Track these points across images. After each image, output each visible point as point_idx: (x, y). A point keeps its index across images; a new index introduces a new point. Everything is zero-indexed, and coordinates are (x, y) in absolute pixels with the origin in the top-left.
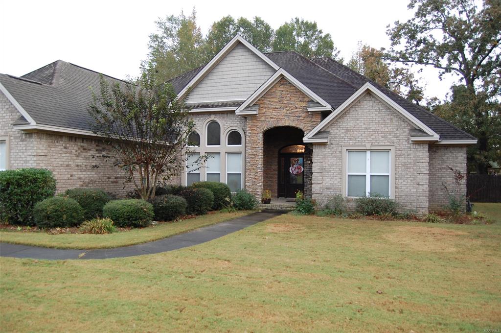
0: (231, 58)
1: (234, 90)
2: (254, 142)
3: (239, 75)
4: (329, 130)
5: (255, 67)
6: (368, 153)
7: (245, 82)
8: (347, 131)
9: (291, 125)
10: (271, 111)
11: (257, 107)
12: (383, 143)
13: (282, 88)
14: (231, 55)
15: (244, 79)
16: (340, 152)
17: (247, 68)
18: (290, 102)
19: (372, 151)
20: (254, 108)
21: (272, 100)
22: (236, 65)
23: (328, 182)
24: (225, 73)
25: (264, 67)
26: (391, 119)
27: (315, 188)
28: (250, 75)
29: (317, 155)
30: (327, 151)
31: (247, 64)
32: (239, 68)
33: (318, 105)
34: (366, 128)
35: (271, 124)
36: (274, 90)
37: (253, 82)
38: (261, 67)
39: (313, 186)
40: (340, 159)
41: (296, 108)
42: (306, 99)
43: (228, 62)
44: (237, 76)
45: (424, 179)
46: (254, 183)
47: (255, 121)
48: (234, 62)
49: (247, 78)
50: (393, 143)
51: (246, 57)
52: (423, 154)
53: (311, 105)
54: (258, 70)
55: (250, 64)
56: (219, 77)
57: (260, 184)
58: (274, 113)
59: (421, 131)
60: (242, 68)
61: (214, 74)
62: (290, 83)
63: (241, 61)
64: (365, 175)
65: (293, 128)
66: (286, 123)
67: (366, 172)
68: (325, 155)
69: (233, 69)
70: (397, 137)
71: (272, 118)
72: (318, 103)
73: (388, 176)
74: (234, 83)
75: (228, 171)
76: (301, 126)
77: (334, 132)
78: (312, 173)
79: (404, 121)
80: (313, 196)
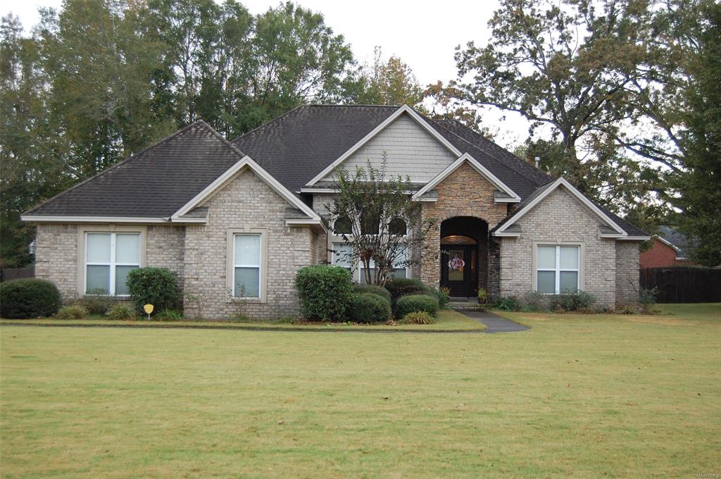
0: (392, 130)
3: (404, 152)
4: (518, 223)
5: (424, 144)
6: (558, 249)
7: (411, 161)
9: (474, 215)
10: (451, 198)
11: (436, 194)
12: (574, 239)
13: (463, 174)
14: (393, 127)
15: (410, 157)
16: (531, 247)
17: (414, 144)
18: (473, 190)
19: (561, 246)
20: (433, 195)
21: (452, 186)
22: (399, 139)
23: (518, 278)
24: (384, 147)
26: (581, 215)
27: (505, 284)
28: (417, 153)
29: (506, 251)
30: (517, 246)
31: (413, 139)
32: (404, 144)
33: (505, 196)
34: (557, 223)
35: (453, 213)
36: (455, 175)
37: (421, 161)
38: (431, 145)
39: (503, 282)
40: (531, 254)
41: (480, 197)
42: (491, 188)
43: (390, 135)
44: (401, 152)
45: (611, 275)
46: (430, 280)
47: (431, 209)
48: (396, 135)
49: (413, 157)
50: (583, 238)
51: (412, 131)
52: (610, 250)
53: (499, 195)
54: (427, 149)
55: (417, 140)
57: (438, 281)
58: (455, 201)
59: (609, 227)
60: (407, 144)
61: (372, 148)
62: (473, 169)
63: (406, 135)
64: (555, 272)
65: (476, 218)
66: (468, 213)
67: (555, 268)
68: (515, 249)
69: (396, 143)
70: (587, 233)
71: (453, 207)
72: (505, 193)
73: (577, 272)
74: (397, 161)
76: (485, 217)
77: (524, 225)
78: (498, 269)
79: (593, 217)
80: (502, 293)
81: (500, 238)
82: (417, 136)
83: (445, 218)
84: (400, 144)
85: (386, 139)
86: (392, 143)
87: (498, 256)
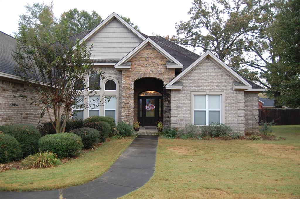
0: (108, 29)
1: (110, 51)
2: (128, 88)
3: (114, 41)
4: (182, 81)
5: (126, 36)
6: (207, 97)
7: (118, 46)
8: (194, 82)
9: (154, 77)
10: (140, 66)
11: (130, 64)
12: (217, 90)
13: (148, 51)
14: (108, 26)
15: (117, 44)
16: (190, 96)
17: (120, 36)
18: (153, 61)
19: (209, 95)
20: (128, 64)
21: (141, 59)
22: (112, 34)
23: (181, 115)
24: (103, 39)
25: (132, 36)
26: (222, 75)
27: (173, 120)
28: (122, 41)
29: (174, 97)
30: (181, 95)
31: (120, 34)
32: (114, 36)
33: (173, 64)
34: (206, 80)
35: (141, 75)
36: (142, 52)
37: (125, 46)
38: (131, 36)
39: (171, 118)
40: (190, 100)
41: (158, 65)
42: (165, 60)
43: (106, 31)
44: (112, 41)
45: (242, 113)
46: (127, 117)
47: (128, 73)
48: (110, 31)
49: (120, 44)
50: (223, 90)
51: (119, 29)
52: (241, 97)
53: (169, 64)
54: (128, 39)
55: (122, 34)
56: (99, 41)
57: (132, 117)
58: (142, 68)
59: (240, 83)
60: (116, 36)
61: (96, 39)
62: (153, 48)
63: (116, 31)
64: (205, 111)
65: (156, 78)
66: (151, 75)
67: (206, 109)
68: (179, 97)
69: (110, 36)
70: (226, 86)
71: (141, 71)
72: (173, 62)
73: (220, 111)
74: (110, 46)
75: (105, 109)
76: (161, 78)
77: (185, 82)
78: (170, 110)
79: (229, 76)
80: (172, 125)
81: (170, 90)
82: (122, 31)
83: (136, 79)
84: (112, 36)
85: (104, 34)
86: (108, 36)
87: (169, 102)
